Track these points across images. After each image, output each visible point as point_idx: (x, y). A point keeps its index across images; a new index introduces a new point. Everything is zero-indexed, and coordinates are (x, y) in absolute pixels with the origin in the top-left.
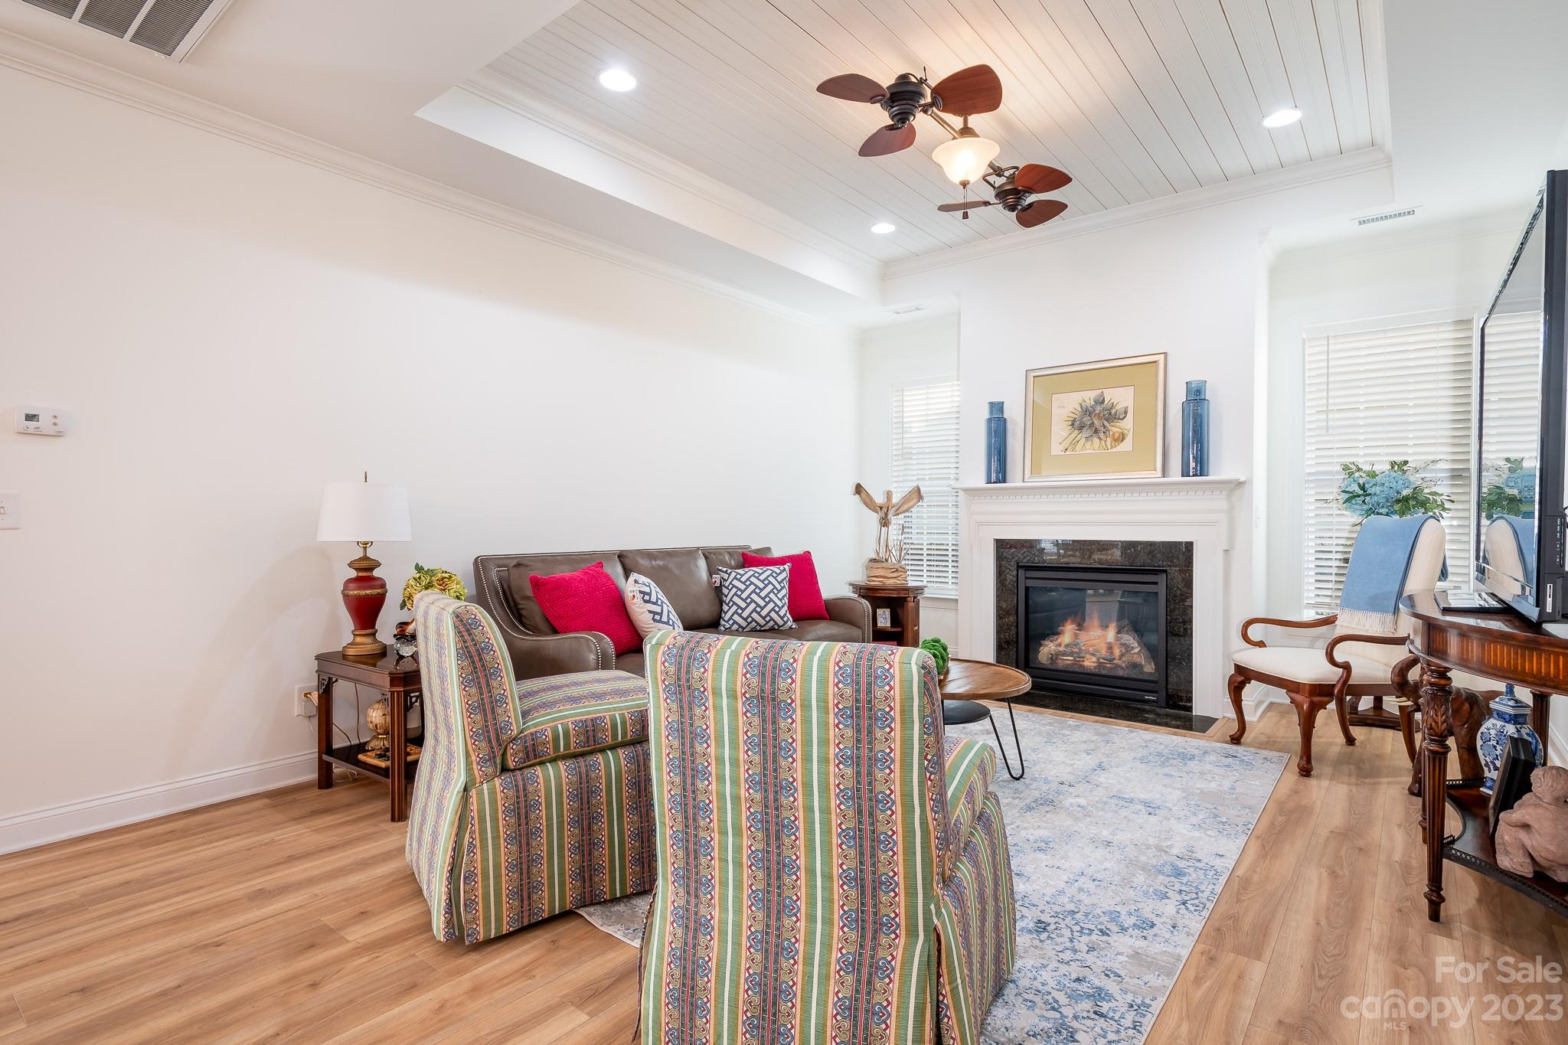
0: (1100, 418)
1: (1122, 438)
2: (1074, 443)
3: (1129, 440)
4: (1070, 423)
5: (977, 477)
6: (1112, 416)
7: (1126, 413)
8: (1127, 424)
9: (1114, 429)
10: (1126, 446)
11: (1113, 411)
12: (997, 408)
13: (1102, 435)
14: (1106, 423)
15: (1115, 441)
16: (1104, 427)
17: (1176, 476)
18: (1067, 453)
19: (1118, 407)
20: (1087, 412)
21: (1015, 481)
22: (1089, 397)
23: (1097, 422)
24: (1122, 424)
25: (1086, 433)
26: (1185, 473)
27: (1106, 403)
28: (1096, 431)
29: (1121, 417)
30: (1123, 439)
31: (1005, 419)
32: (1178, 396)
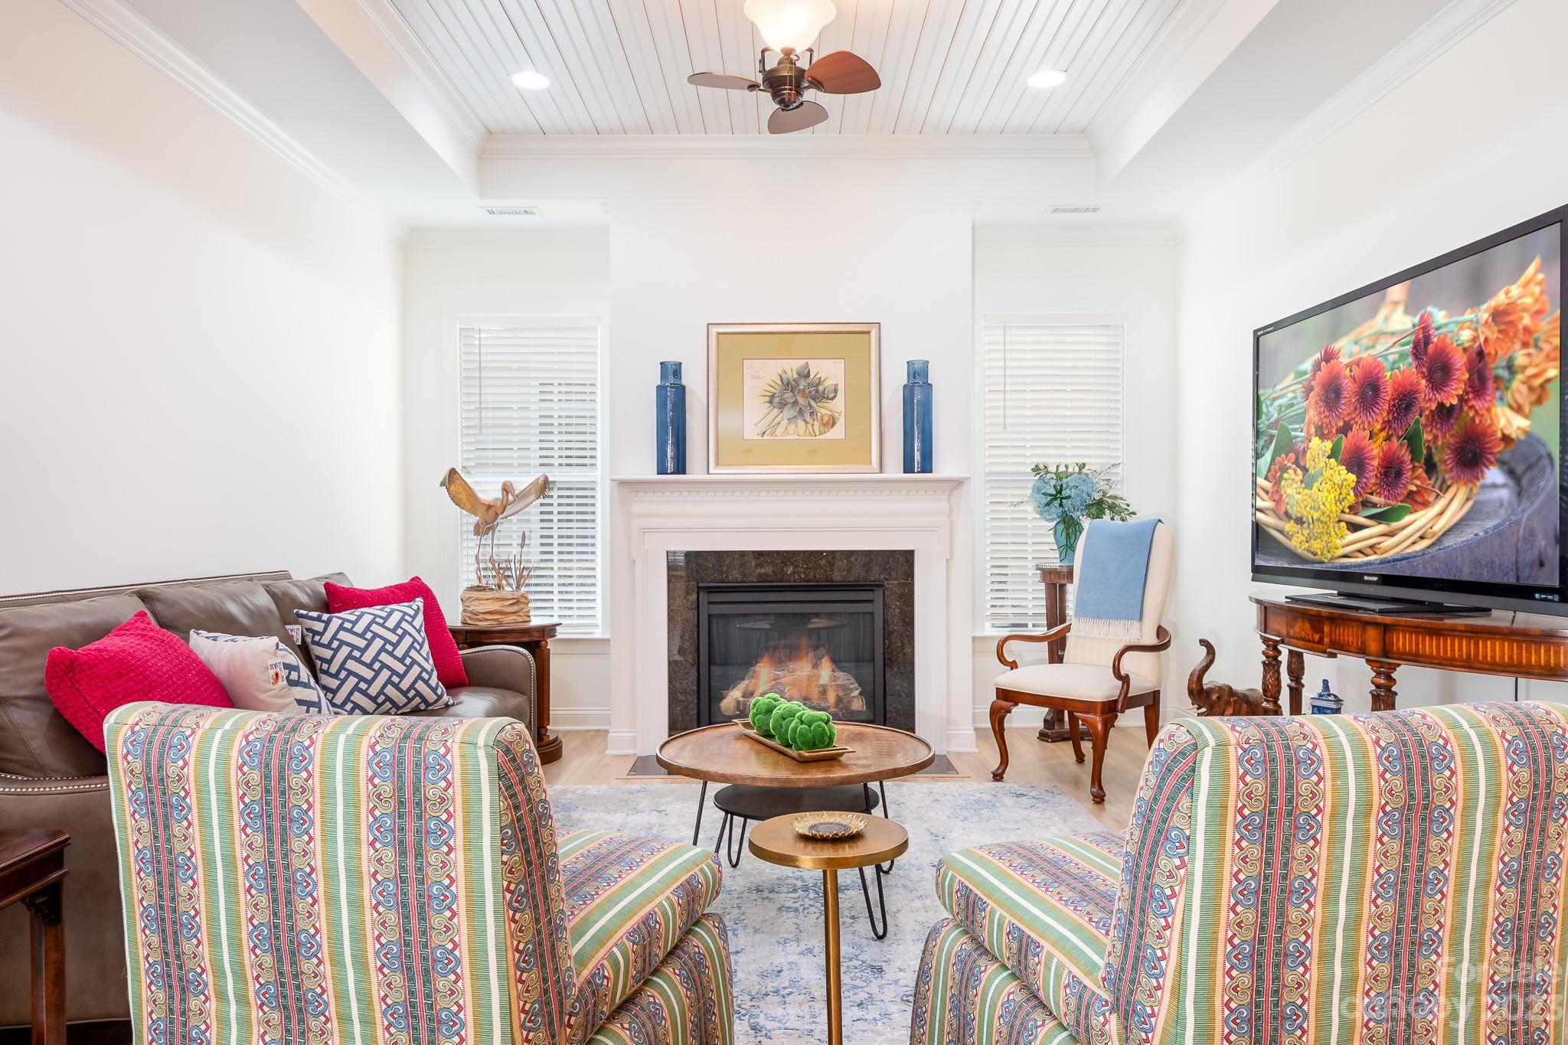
0: (805, 396)
1: (832, 423)
2: (774, 427)
3: (840, 424)
4: (768, 399)
5: (645, 468)
6: (818, 394)
7: (836, 391)
8: (838, 405)
9: (823, 411)
10: (838, 432)
11: (821, 388)
12: (672, 372)
13: (808, 417)
14: (813, 403)
15: (824, 425)
16: (811, 406)
17: (894, 468)
18: (765, 437)
19: (826, 384)
20: (788, 385)
21: (696, 470)
22: (791, 367)
23: (801, 400)
24: (831, 404)
25: (789, 412)
26: (908, 468)
27: (811, 377)
28: (801, 412)
29: (831, 396)
30: (834, 424)
31: (683, 388)
32: (896, 379)
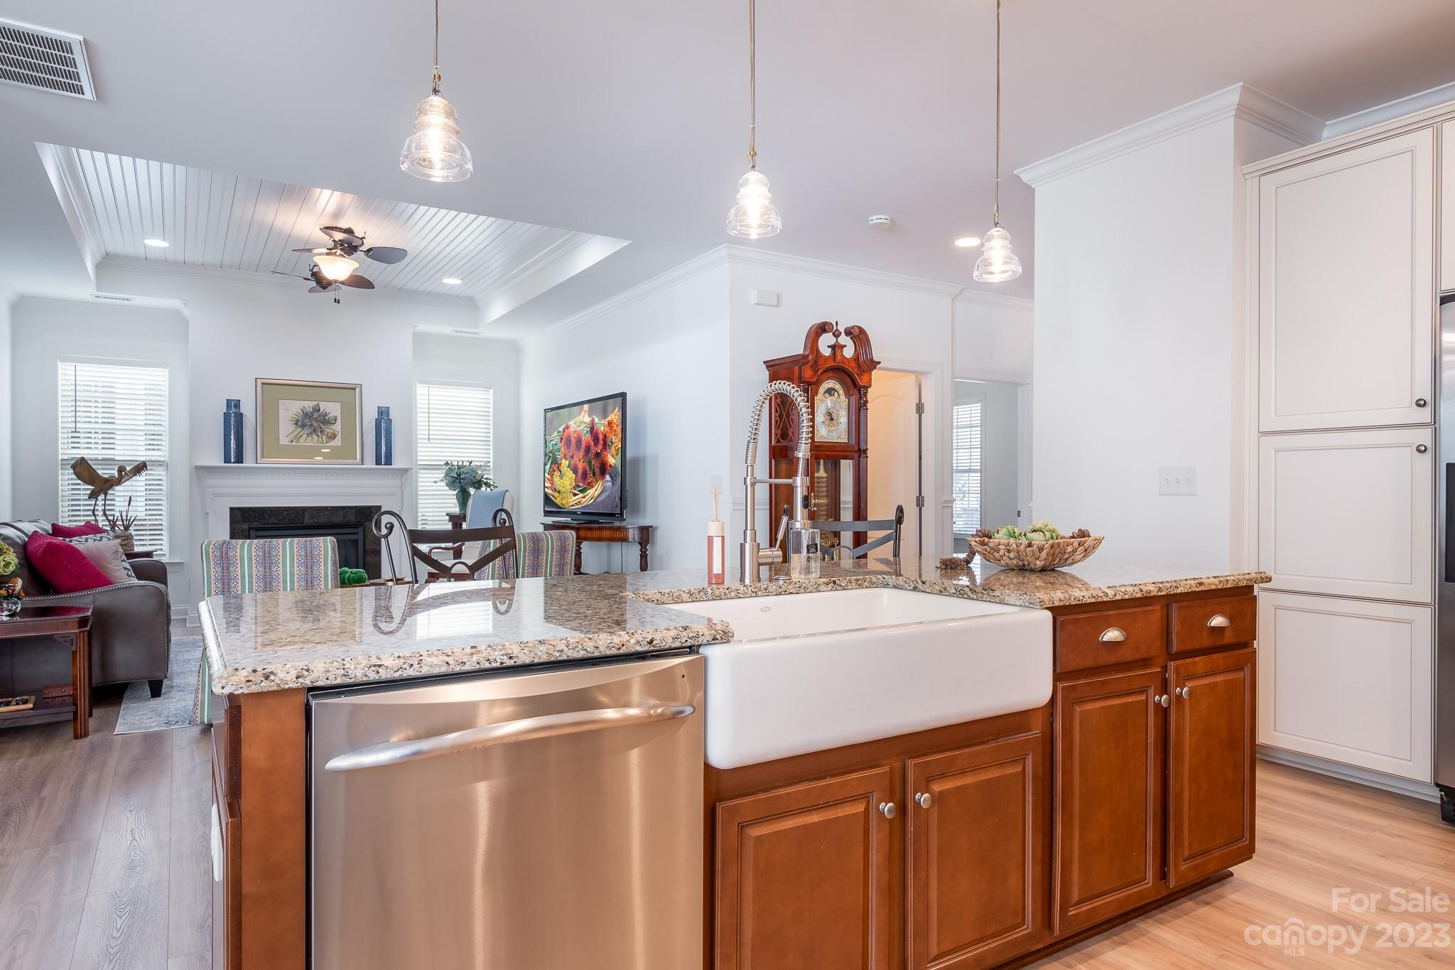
0: (317, 421)
1: (333, 437)
2: (298, 438)
3: (339, 438)
4: (294, 422)
5: (216, 460)
6: (326, 420)
7: (336, 420)
8: (337, 427)
9: (327, 430)
10: (337, 442)
11: (327, 418)
12: (233, 405)
13: (319, 433)
14: (321, 425)
15: (329, 438)
16: (321, 427)
17: (370, 463)
18: (293, 443)
19: (330, 415)
20: (307, 415)
21: (249, 462)
22: (309, 405)
23: (315, 424)
24: (333, 427)
25: (307, 430)
26: (378, 462)
27: (321, 411)
28: (315, 430)
29: (333, 422)
30: (335, 438)
31: (241, 415)
32: (370, 415)
